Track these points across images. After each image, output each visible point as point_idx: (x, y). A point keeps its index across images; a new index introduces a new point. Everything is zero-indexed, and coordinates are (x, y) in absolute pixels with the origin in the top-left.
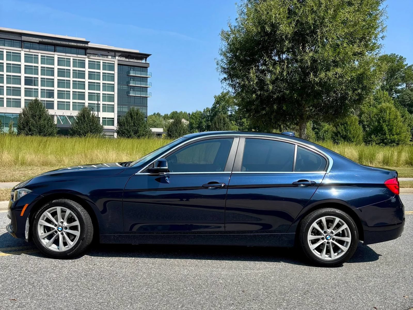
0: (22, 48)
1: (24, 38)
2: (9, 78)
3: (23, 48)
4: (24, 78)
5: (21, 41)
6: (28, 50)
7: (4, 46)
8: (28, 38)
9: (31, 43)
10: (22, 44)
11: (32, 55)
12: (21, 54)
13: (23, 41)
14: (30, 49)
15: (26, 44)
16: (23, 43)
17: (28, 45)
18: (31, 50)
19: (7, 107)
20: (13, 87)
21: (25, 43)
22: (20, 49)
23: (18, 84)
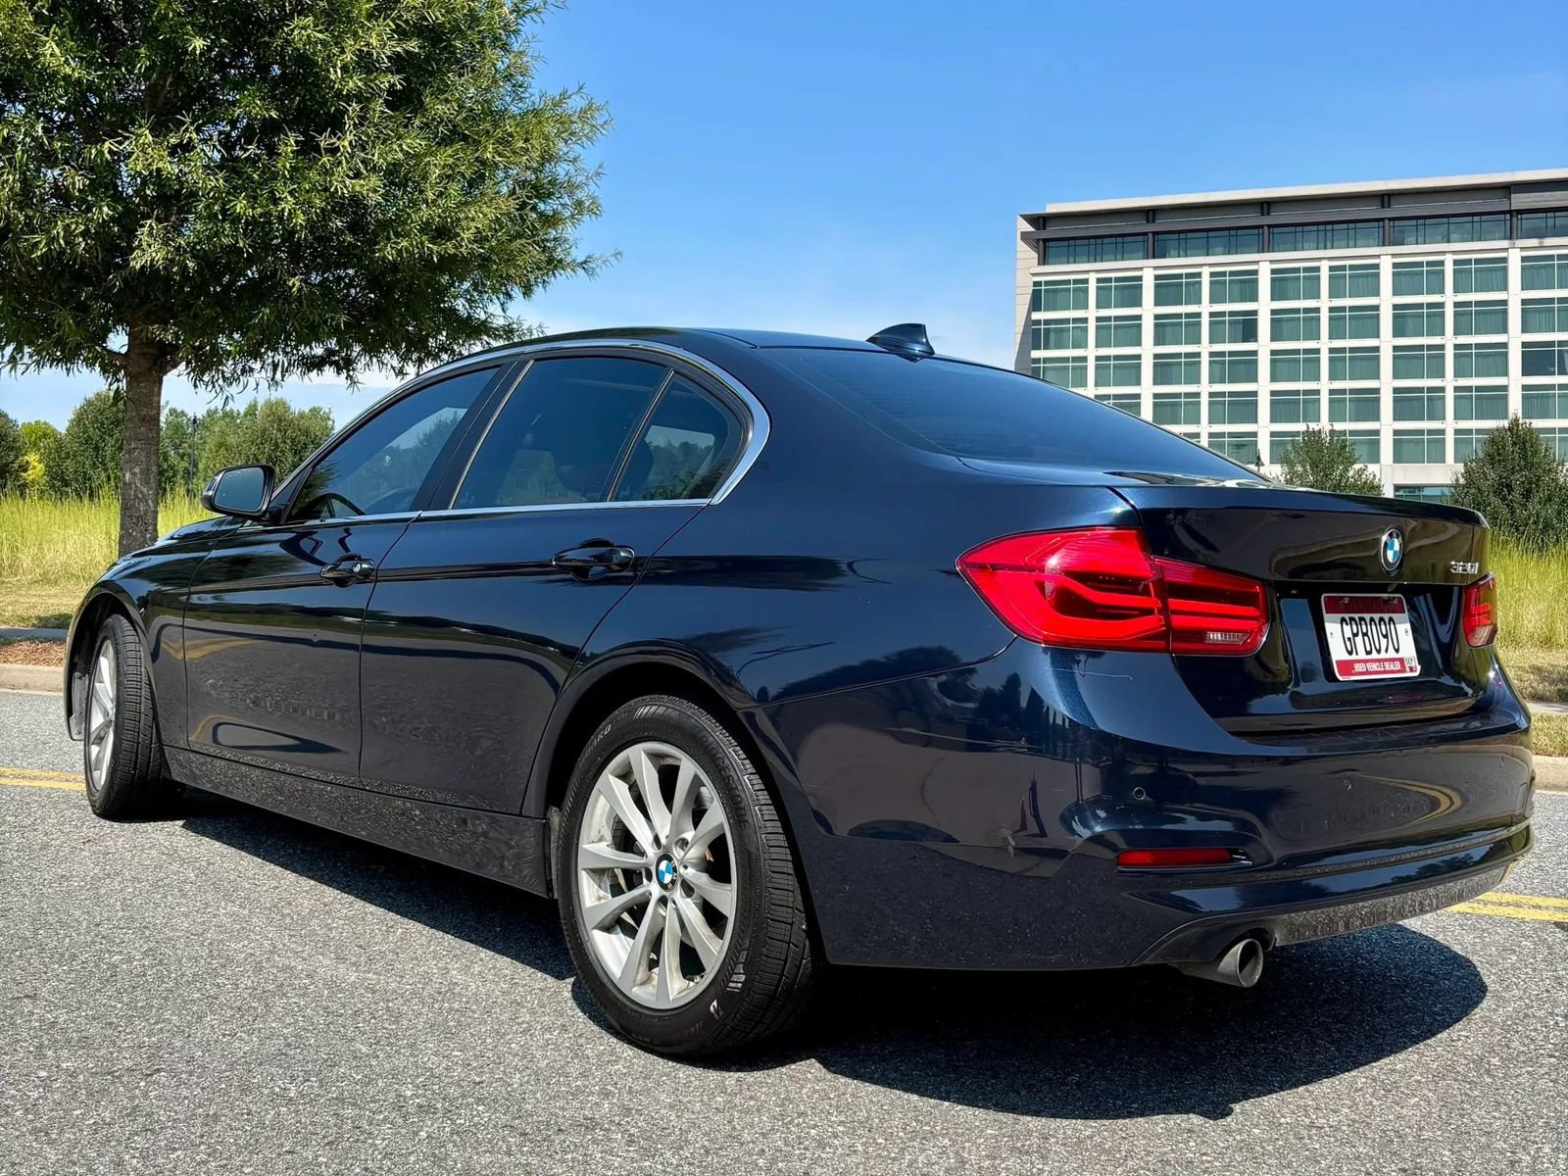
0: (1511, 238)
1: (1520, 201)
2: (1463, 355)
3: (1514, 236)
4: (1520, 350)
5: (1510, 212)
6: (1534, 242)
7: (1448, 241)
8: (1536, 197)
9: (1549, 215)
10: (1513, 223)
11: (1551, 257)
12: (1510, 260)
13: (1515, 213)
14: (1541, 236)
15: (1528, 222)
16: (1515, 219)
17: (1537, 221)
18: (1548, 241)
19: (1455, 462)
20: (1479, 389)
21: (1524, 216)
22: (1505, 244)
23: (1497, 375)
